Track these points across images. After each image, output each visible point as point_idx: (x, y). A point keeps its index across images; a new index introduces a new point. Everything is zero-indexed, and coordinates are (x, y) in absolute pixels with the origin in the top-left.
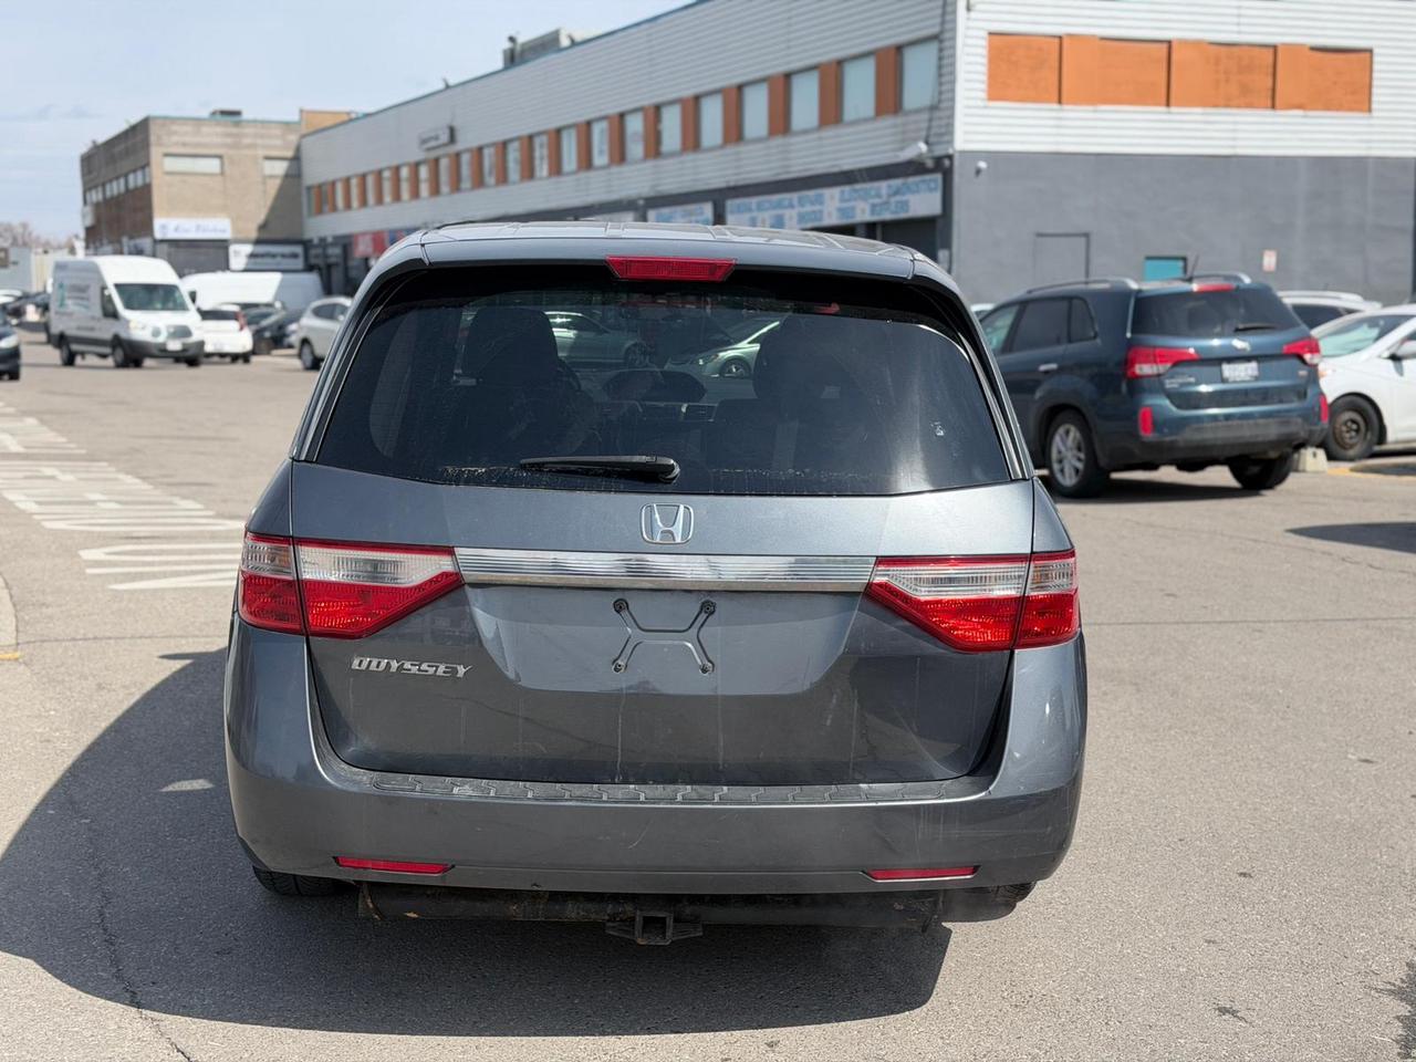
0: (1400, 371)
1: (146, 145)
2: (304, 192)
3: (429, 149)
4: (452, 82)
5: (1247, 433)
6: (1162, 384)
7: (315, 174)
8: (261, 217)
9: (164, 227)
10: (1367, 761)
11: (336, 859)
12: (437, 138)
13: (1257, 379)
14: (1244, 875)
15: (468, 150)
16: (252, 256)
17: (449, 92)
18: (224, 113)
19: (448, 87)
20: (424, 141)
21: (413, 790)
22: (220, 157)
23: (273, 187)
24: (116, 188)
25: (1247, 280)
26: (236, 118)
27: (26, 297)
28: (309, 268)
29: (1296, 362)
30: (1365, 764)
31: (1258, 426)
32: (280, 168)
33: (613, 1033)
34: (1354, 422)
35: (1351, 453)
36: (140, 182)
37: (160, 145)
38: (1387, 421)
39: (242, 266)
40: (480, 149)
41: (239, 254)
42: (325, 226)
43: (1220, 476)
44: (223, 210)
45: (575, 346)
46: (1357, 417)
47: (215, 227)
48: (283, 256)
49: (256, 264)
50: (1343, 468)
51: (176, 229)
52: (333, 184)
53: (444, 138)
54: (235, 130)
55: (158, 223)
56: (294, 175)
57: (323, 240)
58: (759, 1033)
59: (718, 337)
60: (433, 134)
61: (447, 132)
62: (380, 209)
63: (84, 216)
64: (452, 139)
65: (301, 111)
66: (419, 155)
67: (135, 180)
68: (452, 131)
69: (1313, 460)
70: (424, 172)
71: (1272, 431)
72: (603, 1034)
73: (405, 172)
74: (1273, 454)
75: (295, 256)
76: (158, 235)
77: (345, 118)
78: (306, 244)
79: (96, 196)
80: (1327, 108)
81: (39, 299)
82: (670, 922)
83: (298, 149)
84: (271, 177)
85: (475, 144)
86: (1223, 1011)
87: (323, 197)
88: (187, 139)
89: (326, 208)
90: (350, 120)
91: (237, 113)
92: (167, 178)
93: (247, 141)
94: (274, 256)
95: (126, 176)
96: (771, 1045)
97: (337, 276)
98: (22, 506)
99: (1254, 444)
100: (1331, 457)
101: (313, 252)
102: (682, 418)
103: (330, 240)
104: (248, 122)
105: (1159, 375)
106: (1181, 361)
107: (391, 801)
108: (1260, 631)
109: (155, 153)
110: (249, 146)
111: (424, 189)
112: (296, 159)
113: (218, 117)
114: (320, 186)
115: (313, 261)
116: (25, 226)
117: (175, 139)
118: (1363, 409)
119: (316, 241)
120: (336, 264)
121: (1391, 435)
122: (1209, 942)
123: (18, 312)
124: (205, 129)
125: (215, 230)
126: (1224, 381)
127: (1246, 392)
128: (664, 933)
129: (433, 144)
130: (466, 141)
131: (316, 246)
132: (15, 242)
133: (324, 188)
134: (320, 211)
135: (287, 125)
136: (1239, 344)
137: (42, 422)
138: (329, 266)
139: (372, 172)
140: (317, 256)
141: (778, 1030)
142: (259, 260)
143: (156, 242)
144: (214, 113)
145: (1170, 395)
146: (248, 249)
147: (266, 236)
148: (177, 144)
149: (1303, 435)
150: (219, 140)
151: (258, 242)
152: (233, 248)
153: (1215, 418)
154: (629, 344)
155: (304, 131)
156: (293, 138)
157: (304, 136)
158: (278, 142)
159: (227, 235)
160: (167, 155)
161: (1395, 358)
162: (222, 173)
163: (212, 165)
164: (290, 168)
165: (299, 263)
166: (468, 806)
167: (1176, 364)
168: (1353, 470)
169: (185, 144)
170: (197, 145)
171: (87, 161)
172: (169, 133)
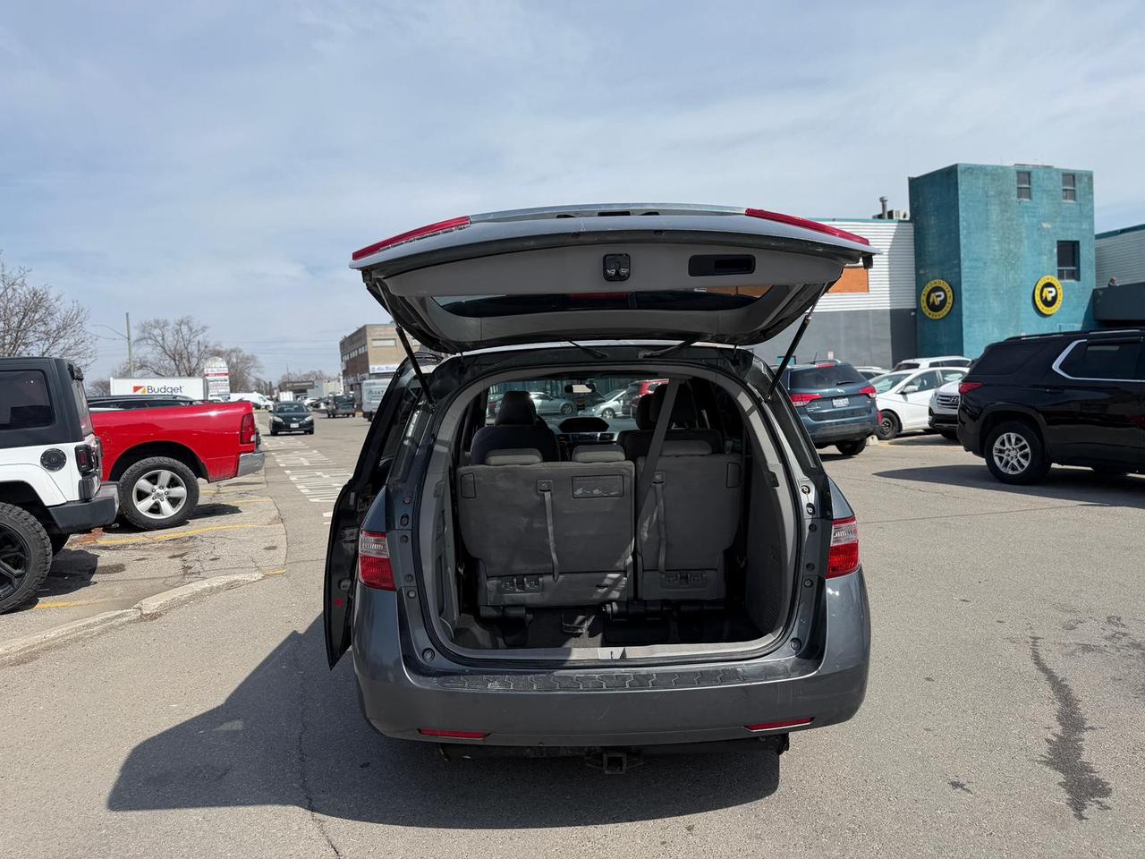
0: (906, 399)
1: (365, 336)
5: (846, 430)
6: (806, 410)
9: (373, 369)
10: (964, 600)
11: (419, 730)
13: (849, 406)
14: (928, 679)
21: (463, 687)
22: (395, 339)
24: (354, 354)
25: (840, 362)
27: (320, 400)
29: (865, 397)
30: (965, 603)
31: (851, 427)
33: (593, 823)
34: (887, 422)
35: (887, 436)
36: (363, 351)
37: (370, 335)
38: (902, 421)
43: (833, 449)
44: (397, 360)
45: (541, 407)
46: (889, 420)
50: (885, 443)
51: (378, 369)
55: (371, 367)
58: (680, 819)
59: (600, 399)
63: (342, 366)
67: (361, 351)
69: (872, 441)
71: (857, 429)
72: (586, 824)
74: (858, 439)
76: (371, 372)
79: (346, 358)
80: (851, 291)
81: (326, 400)
82: (625, 760)
86: (955, 785)
88: (383, 333)
92: (374, 349)
95: (358, 349)
96: (690, 829)
98: (303, 491)
99: (851, 435)
100: (879, 439)
102: (598, 440)
105: (804, 406)
106: (814, 400)
107: (451, 694)
108: (882, 528)
109: (369, 339)
116: (320, 372)
117: (377, 333)
118: (891, 416)
121: (904, 428)
122: (927, 730)
123: (317, 406)
124: (388, 329)
126: (834, 407)
127: (844, 411)
128: (621, 766)
132: (317, 379)
136: (840, 390)
137: (320, 451)
141: (692, 816)
143: (371, 375)
144: (392, 322)
145: (810, 415)
148: (377, 335)
149: (871, 430)
153: (831, 424)
154: (563, 403)
160: (372, 340)
161: (903, 393)
162: (396, 346)
163: (392, 343)
166: (496, 697)
167: (811, 401)
168: (890, 444)
169: (380, 335)
170: (385, 335)
171: (342, 344)
172: (374, 331)
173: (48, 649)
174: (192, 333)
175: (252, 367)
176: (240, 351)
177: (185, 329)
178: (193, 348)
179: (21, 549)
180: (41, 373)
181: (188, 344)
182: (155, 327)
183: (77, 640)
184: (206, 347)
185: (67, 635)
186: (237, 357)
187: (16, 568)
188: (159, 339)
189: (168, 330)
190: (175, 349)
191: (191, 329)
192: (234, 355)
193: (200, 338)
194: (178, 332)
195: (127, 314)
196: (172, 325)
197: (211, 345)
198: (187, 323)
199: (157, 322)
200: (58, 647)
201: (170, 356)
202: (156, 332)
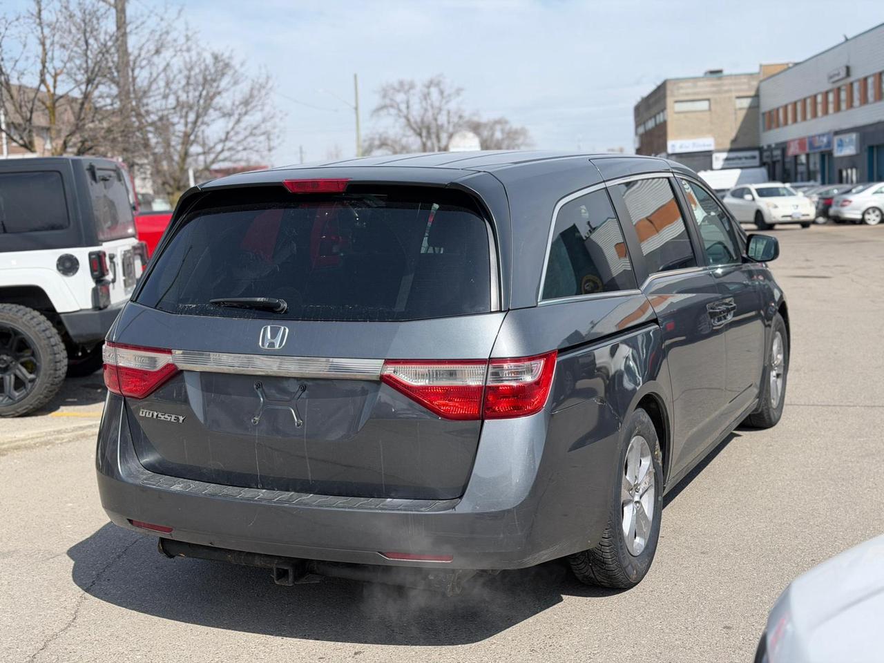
1: (666, 97)
2: (761, 117)
3: (834, 82)
4: (849, 36)
7: (767, 105)
8: (733, 135)
9: (673, 146)
12: (838, 74)
15: (858, 80)
16: (727, 159)
17: (849, 43)
18: (712, 72)
19: (847, 40)
20: (831, 77)
22: (708, 100)
23: (742, 115)
24: (651, 124)
26: (719, 75)
28: (763, 164)
32: (746, 103)
36: (662, 120)
37: (673, 95)
39: (720, 167)
40: (865, 79)
41: (719, 159)
42: (772, 138)
44: (710, 132)
47: (704, 143)
48: (746, 158)
49: (729, 164)
51: (681, 147)
52: (778, 110)
53: (843, 74)
54: (718, 82)
55: (669, 144)
56: (754, 107)
57: (769, 146)
60: (836, 72)
61: (845, 69)
62: (804, 123)
63: (635, 143)
64: (848, 73)
65: (761, 66)
66: (828, 86)
67: (660, 118)
68: (848, 68)
70: (831, 97)
73: (819, 99)
75: (754, 157)
76: (670, 151)
77: (786, 67)
78: (760, 150)
79: (641, 130)
83: (758, 90)
84: (741, 109)
85: (862, 76)
87: (772, 120)
88: (689, 91)
89: (773, 125)
90: (787, 68)
91: (720, 72)
92: (676, 116)
93: (726, 88)
94: (740, 158)
95: (655, 117)
97: (778, 168)
101: (766, 154)
103: (773, 146)
104: (728, 76)
109: (669, 101)
110: (727, 91)
111: (831, 107)
112: (757, 96)
113: (709, 75)
114: (770, 112)
115: (765, 160)
117: (682, 91)
119: (765, 147)
120: (778, 161)
124: (700, 84)
125: (704, 145)
129: (836, 78)
130: (857, 75)
131: (766, 151)
133: (772, 113)
134: (770, 128)
135: (751, 75)
138: (774, 163)
139: (800, 100)
140: (767, 157)
142: (731, 162)
143: (669, 155)
144: (706, 73)
146: (725, 155)
147: (735, 146)
148: (683, 94)
150: (707, 89)
151: (731, 150)
152: (715, 156)
155: (761, 78)
156: (755, 83)
157: (761, 81)
158: (745, 87)
159: (712, 148)
160: (676, 102)
162: (710, 109)
163: (704, 105)
164: (752, 103)
165: (757, 162)
169: (687, 94)
170: (695, 94)
171: (637, 109)
172: (679, 88)
173: (18, 448)
174: (443, 97)
175: (522, 144)
176: (506, 122)
177: (434, 92)
178: (442, 119)
179: (33, 354)
180: (58, 174)
181: (438, 114)
182: (399, 91)
183: (46, 443)
184: (461, 117)
185: (37, 438)
186: (502, 131)
187: (31, 373)
188: (403, 107)
189: (414, 95)
190: (422, 121)
191: (442, 93)
192: (498, 127)
193: (453, 105)
194: (426, 96)
195: (355, 76)
196: (419, 87)
197: (467, 115)
198: (438, 84)
199: (401, 84)
200: (27, 447)
201: (414, 130)
202: (400, 97)
